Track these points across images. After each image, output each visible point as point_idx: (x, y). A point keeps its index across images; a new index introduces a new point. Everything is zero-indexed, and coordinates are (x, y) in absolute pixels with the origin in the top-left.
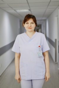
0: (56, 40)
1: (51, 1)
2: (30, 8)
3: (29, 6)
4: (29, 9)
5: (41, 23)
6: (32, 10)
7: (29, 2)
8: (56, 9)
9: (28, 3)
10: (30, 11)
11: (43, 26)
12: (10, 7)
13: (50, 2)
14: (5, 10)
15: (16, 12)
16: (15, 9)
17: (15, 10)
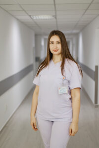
0: (97, 67)
1: (93, 2)
2: (56, 13)
3: (55, 10)
4: (54, 14)
6: (58, 17)
9: (55, 4)
12: (24, 10)
14: (13, 16)
15: (32, 19)
16: (30, 14)
17: (30, 16)
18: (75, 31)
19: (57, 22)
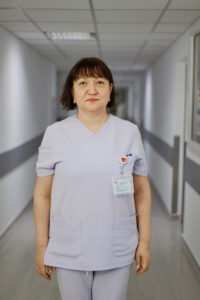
0: (177, 139)
1: (170, 7)
2: (96, 28)
4: (93, 31)
5: (125, 85)
6: (101, 36)
7: (95, 7)
8: (182, 34)
9: (92, 10)
10: (94, 39)
11: (134, 94)
13: (164, 11)
14: (11, 32)
15: (50, 39)
16: (44, 30)
17: (45, 33)
18: (138, 67)
19: (99, 46)
